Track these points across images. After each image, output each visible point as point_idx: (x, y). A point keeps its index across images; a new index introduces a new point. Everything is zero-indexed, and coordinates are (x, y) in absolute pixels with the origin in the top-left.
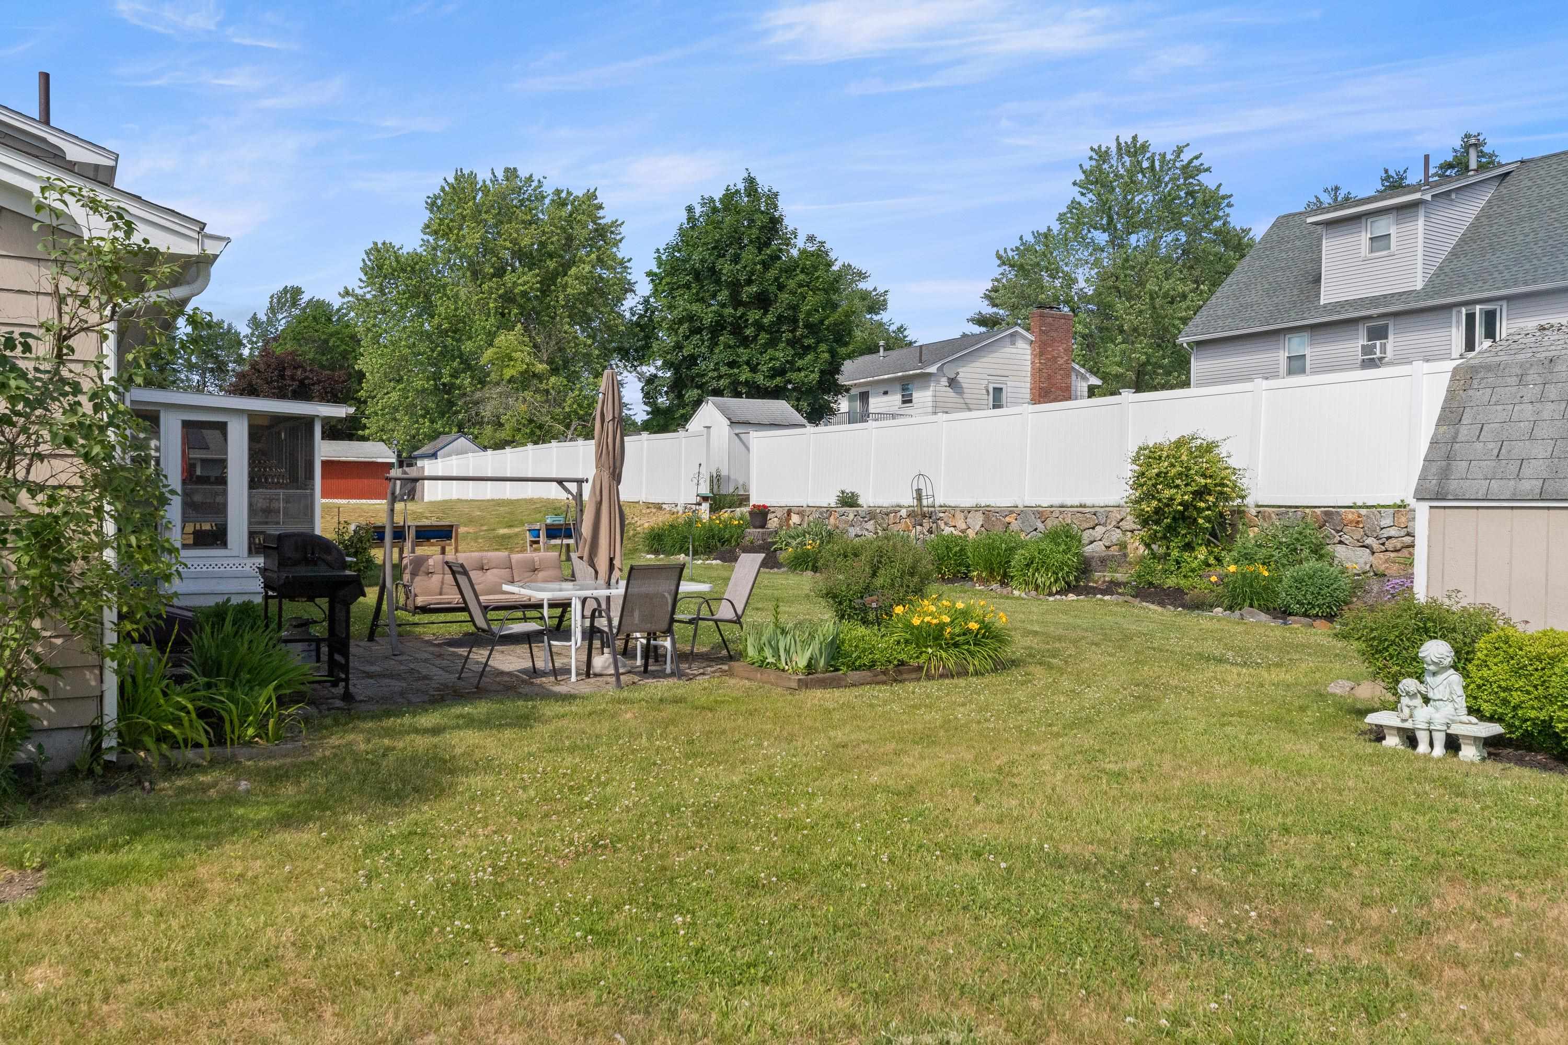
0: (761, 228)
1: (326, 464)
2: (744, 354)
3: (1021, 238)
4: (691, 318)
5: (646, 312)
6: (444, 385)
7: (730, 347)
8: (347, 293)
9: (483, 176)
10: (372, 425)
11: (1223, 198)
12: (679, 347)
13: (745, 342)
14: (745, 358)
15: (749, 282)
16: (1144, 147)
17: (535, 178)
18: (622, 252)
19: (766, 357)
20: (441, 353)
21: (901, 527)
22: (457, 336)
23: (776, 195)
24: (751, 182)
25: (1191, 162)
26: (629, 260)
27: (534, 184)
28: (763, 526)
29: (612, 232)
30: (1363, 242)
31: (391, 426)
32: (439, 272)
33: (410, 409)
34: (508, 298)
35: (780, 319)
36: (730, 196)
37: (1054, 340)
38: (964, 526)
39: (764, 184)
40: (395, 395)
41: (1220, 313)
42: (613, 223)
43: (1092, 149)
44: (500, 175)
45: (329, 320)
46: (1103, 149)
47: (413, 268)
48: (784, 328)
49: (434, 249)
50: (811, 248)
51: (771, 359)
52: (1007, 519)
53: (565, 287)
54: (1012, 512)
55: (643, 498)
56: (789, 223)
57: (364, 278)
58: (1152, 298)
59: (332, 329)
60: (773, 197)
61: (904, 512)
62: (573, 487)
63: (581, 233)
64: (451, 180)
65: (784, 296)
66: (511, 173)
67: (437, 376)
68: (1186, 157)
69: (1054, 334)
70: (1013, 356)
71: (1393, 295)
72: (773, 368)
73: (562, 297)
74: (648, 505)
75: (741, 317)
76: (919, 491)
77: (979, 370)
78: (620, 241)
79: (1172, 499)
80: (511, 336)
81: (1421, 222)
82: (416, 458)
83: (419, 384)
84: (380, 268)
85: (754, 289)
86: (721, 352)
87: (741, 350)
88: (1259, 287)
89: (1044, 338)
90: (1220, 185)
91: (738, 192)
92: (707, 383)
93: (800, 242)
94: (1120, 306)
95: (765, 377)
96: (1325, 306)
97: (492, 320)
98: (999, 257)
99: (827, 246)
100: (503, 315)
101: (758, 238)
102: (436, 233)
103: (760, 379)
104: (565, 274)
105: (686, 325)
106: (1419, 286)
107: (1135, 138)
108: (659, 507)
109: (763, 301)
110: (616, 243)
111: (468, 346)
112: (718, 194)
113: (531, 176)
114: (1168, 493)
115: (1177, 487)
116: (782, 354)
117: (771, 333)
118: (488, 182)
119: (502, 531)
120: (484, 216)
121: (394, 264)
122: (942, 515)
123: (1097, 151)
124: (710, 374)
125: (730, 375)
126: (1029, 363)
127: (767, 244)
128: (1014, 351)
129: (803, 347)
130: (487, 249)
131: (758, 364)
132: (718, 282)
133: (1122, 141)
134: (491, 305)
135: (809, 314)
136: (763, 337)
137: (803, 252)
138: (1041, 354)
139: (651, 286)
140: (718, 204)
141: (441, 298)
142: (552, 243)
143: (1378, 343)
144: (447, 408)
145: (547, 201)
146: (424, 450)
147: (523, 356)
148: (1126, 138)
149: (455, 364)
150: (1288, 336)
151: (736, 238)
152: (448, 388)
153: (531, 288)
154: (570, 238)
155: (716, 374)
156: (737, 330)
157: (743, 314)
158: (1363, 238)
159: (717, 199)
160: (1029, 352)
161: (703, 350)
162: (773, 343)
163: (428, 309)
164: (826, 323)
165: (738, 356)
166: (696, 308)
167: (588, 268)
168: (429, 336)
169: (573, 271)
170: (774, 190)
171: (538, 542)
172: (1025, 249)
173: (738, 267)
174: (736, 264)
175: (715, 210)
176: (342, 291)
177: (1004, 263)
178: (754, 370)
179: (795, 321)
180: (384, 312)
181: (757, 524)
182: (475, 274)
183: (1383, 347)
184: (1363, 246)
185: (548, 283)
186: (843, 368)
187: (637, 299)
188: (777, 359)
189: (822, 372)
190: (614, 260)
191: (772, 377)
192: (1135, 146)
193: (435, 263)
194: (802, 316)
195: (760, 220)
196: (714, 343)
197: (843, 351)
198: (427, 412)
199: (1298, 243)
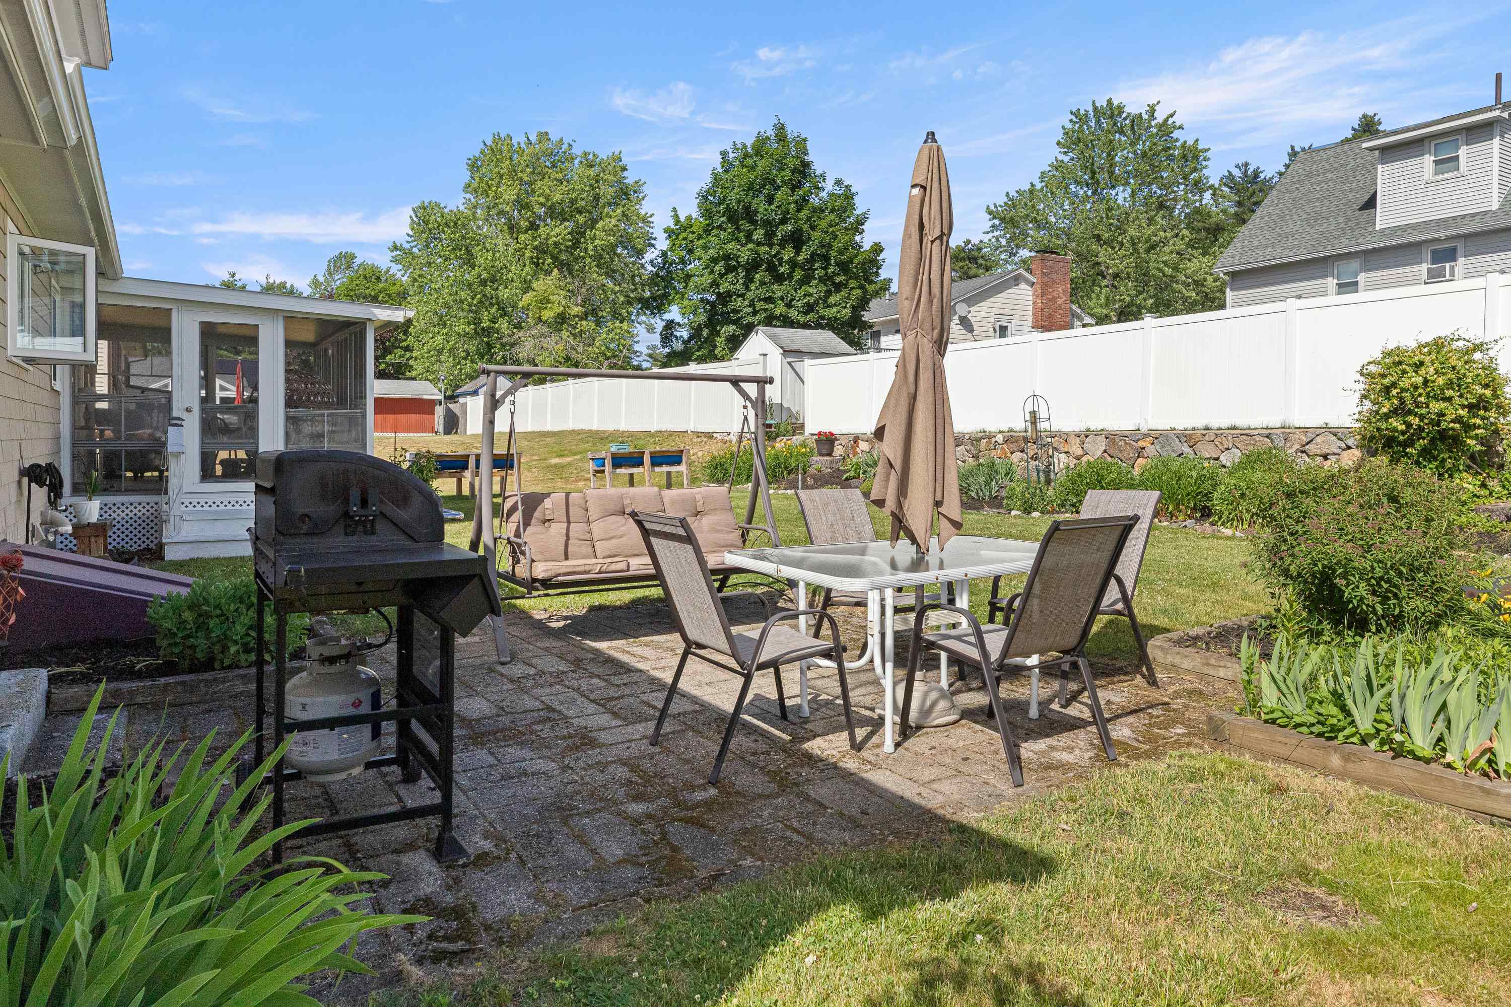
0: (793, 171)
1: (378, 400)
2: (778, 290)
3: (1007, 194)
4: (727, 257)
5: (664, 264)
6: (483, 329)
7: (765, 284)
8: (395, 248)
9: (519, 139)
10: (418, 368)
11: (1201, 151)
12: (715, 284)
13: (779, 279)
14: (779, 294)
15: (784, 221)
16: (1120, 109)
17: (566, 141)
18: (645, 208)
19: (801, 293)
20: (481, 302)
21: (998, 452)
22: (495, 286)
23: (805, 140)
24: (780, 129)
25: (1166, 120)
26: (651, 216)
27: (565, 147)
28: (830, 454)
29: (635, 192)
30: (1426, 165)
31: (436, 367)
32: (479, 227)
33: (452, 351)
34: (542, 250)
35: (813, 257)
36: (761, 142)
37: (1054, 282)
38: (1080, 452)
39: (792, 130)
40: (439, 339)
41: (1256, 243)
42: (636, 183)
43: (1072, 113)
44: (533, 138)
45: (378, 278)
46: (1082, 112)
47: (456, 224)
48: (817, 265)
49: (475, 207)
50: (837, 191)
51: (805, 295)
52: (1141, 444)
53: (594, 239)
54: (1146, 436)
55: (691, 427)
56: (818, 167)
57: (411, 233)
58: (1133, 244)
59: (381, 286)
60: (802, 144)
61: (1000, 438)
62: (751, 389)
63: (607, 191)
64: (489, 142)
65: (816, 234)
66: (543, 136)
67: (477, 322)
68: (1160, 117)
69: (1055, 277)
70: (1016, 297)
71: (1463, 217)
72: (807, 304)
73: (591, 248)
74: (698, 434)
75: (775, 256)
76: (1033, 414)
77: (986, 309)
78: (643, 199)
79: (1441, 414)
80: (549, 281)
81: (1496, 141)
82: (458, 396)
83: (460, 327)
84: (426, 223)
85: (789, 227)
86: (757, 289)
87: (775, 287)
88: (1295, 217)
89: (1046, 279)
90: (1197, 140)
91: (768, 138)
92: (742, 317)
93: (829, 185)
94: (1103, 254)
95: (799, 312)
96: (1382, 231)
97: (527, 269)
98: (990, 213)
99: (853, 190)
100: (537, 265)
101: (790, 180)
102: (475, 190)
103: (793, 314)
104: (592, 228)
105: (722, 263)
106: (1495, 206)
107: (1110, 101)
108: (710, 436)
109: (797, 240)
110: (639, 201)
111: (504, 293)
112: (750, 142)
113: (561, 140)
114: (1436, 406)
115: (1449, 399)
116: (815, 290)
117: (804, 270)
118: (523, 145)
119: (555, 461)
120: (520, 175)
121: (439, 219)
122: (1049, 440)
123: (1076, 114)
124: (745, 310)
125: (765, 310)
126: (1031, 303)
127: (799, 186)
128: (1017, 291)
129: (834, 283)
130: (522, 205)
131: (792, 300)
132: (753, 222)
133: (1098, 104)
134: (527, 255)
135: (841, 252)
136: (798, 274)
137: (831, 195)
138: (1043, 294)
139: (668, 242)
140: (749, 150)
141: (481, 250)
142: (582, 199)
143: (1448, 265)
144: (487, 352)
145: (576, 162)
146: (465, 388)
147: (559, 302)
148: (1102, 102)
149: (493, 310)
150: (1336, 264)
151: (768, 181)
152: (487, 332)
153: (563, 239)
154: (597, 198)
155: (751, 310)
156: (772, 269)
157: (778, 253)
158: (1428, 160)
159: (749, 144)
160: (1030, 293)
161: (738, 287)
162: (806, 280)
163: (469, 261)
164: (856, 261)
165: (773, 292)
166: (732, 247)
167: (614, 221)
168: (470, 286)
169: (600, 225)
170: (803, 136)
171: (603, 472)
172: (1012, 203)
173: (773, 207)
174: (770, 204)
175: (746, 155)
176: (390, 245)
177: (995, 218)
178: (789, 305)
179: (826, 258)
180: (429, 264)
181: (824, 451)
182: (511, 228)
183: (1452, 269)
184: (1426, 169)
185: (578, 235)
186: (871, 304)
187: (656, 253)
188: (811, 295)
189: (853, 307)
190: (638, 215)
191: (806, 313)
192: (1111, 109)
193: (475, 218)
194: (834, 253)
195: (791, 162)
196: (749, 280)
197: (871, 288)
198: (468, 355)
199: (1329, 175)
